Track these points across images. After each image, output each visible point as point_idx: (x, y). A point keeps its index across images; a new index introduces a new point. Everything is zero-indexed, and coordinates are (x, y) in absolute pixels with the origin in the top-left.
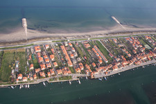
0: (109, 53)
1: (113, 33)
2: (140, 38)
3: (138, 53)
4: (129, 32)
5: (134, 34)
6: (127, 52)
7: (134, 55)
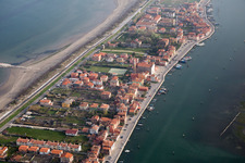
0: (63, 133)
1: (24, 92)
2: (87, 66)
3: (115, 93)
4: (52, 70)
5: (68, 66)
6: (96, 105)
7: (113, 101)
